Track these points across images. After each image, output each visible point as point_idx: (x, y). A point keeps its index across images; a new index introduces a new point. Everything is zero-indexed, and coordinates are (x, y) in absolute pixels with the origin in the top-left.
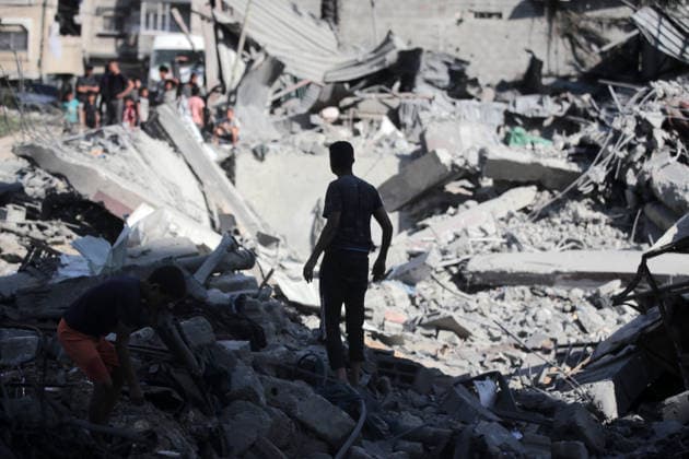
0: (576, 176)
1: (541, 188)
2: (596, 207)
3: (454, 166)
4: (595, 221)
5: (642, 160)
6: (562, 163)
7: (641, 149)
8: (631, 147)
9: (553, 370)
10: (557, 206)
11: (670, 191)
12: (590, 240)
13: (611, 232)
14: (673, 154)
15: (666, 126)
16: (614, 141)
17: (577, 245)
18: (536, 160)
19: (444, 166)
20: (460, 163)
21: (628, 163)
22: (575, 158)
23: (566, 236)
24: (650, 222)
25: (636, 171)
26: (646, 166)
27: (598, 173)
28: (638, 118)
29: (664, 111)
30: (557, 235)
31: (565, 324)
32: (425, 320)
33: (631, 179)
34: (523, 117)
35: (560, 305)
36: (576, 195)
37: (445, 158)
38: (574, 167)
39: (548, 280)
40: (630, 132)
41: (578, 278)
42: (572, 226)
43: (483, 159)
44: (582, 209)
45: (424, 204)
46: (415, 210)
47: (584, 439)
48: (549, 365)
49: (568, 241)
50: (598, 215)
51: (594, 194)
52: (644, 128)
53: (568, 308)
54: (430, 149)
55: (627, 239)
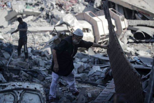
0: (40, 14)
1: (34, 16)
2: (44, 19)
3: (18, 13)
4: (44, 22)
5: (52, 10)
6: (38, 11)
7: (52, 9)
8: (50, 8)
9: (39, 47)
10: (37, 19)
11: (57, 16)
12: (43, 25)
13: (47, 23)
14: (57, 9)
15: (56, 4)
16: (47, 7)
17: (41, 26)
18: (33, 11)
19: (16, 13)
20: (19, 12)
21: (49, 11)
22: (40, 10)
23: (39, 24)
24: (54, 22)
25: (51, 13)
26: (53, 11)
27: (44, 13)
28: (51, 3)
29: (55, 2)
30: (37, 24)
31: (40, 39)
32: (16, 40)
33: (50, 14)
34: (29, 4)
35: (39, 36)
36: (40, 17)
37: (17, 11)
38: (40, 12)
39: (36, 32)
40: (50, 6)
41: (42, 31)
42: (40, 23)
43: (24, 11)
44: (42, 19)
45: (13, 20)
46: (12, 21)
47: (46, 57)
48: (38, 46)
49: (39, 25)
50: (44, 20)
51: (44, 17)
52: (52, 5)
53: (40, 37)
54: (13, 10)
55: (50, 25)
